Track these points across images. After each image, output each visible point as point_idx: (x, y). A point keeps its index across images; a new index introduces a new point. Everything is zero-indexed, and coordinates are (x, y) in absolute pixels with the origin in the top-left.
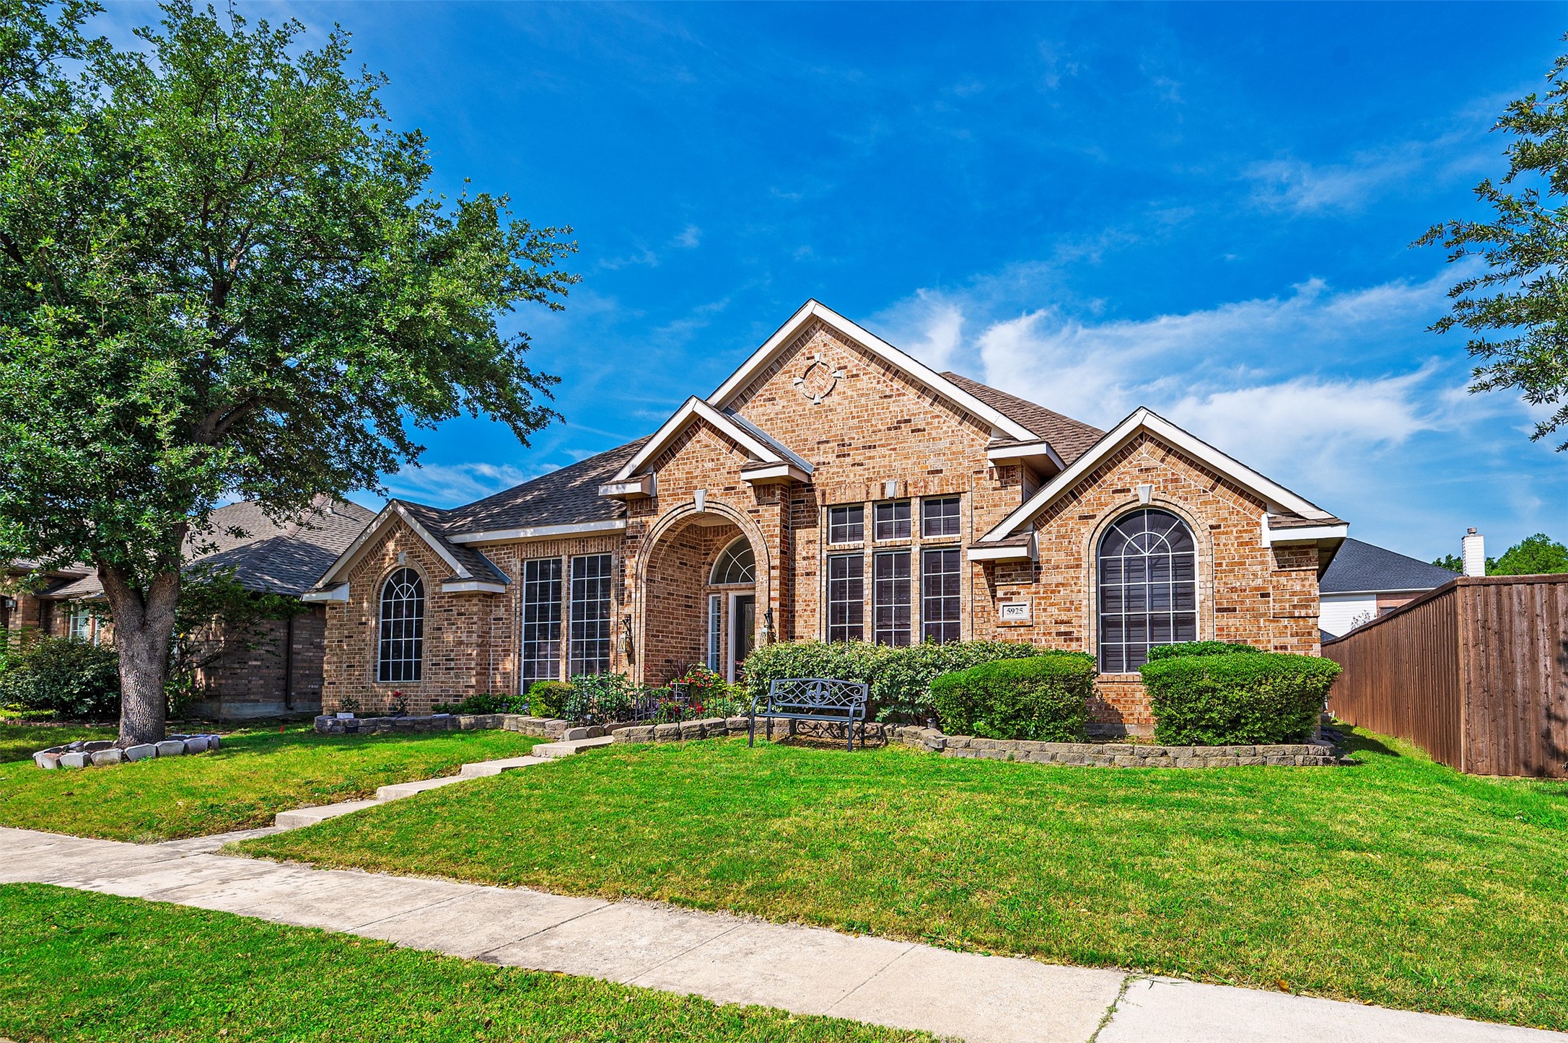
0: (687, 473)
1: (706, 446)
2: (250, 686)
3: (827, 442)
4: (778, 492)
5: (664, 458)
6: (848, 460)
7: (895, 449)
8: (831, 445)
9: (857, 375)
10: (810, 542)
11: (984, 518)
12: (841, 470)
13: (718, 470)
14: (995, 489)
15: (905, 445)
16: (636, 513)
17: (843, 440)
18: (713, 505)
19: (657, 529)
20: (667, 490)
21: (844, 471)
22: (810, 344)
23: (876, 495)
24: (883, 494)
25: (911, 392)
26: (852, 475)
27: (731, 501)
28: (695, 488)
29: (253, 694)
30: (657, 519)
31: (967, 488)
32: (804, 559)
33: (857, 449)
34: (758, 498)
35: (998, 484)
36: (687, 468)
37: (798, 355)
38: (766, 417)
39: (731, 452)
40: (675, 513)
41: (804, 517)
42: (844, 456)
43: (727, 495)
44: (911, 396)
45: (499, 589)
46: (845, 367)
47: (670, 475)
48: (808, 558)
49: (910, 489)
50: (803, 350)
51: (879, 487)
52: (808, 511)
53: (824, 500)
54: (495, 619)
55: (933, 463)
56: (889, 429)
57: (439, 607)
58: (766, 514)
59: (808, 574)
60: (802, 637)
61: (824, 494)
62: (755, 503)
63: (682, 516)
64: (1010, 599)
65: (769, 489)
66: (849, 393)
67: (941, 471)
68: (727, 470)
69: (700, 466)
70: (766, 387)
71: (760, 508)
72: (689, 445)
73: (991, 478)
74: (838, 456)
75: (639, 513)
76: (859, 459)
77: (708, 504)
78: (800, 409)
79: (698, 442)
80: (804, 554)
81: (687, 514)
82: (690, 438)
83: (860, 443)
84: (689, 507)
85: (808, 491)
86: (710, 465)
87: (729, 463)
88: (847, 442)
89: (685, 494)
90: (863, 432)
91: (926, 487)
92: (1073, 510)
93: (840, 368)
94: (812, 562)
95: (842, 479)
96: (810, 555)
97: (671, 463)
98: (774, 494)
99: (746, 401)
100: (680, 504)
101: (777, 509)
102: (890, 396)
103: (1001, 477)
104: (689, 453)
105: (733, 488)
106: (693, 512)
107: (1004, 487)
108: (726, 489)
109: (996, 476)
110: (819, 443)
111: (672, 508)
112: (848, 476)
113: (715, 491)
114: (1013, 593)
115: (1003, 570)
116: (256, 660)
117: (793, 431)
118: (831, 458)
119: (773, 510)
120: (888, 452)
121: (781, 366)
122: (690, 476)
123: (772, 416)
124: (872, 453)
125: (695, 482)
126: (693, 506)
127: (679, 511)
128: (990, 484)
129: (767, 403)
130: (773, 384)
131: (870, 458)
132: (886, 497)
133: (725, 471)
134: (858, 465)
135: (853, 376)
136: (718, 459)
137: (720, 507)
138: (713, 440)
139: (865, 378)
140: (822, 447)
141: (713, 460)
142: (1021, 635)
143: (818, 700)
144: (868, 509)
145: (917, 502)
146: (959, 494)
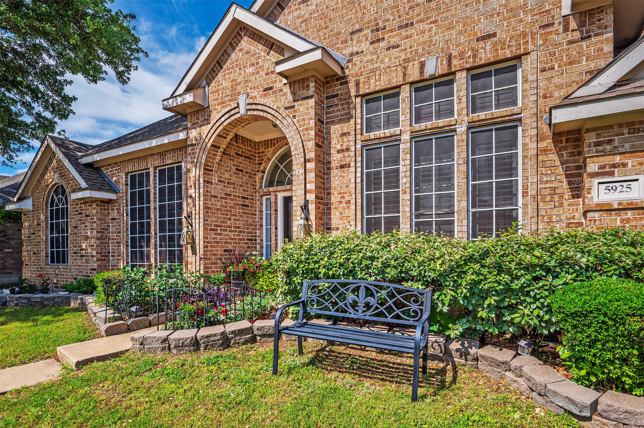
0: (232, 81)
1: (248, 53)
2: (6, 264)
3: (360, 30)
4: (312, 85)
5: (214, 71)
6: (382, 44)
7: (435, 22)
8: (365, 32)
10: (344, 134)
11: (556, 80)
12: (375, 57)
13: (258, 73)
14: (570, 42)
15: (449, 13)
16: (194, 125)
17: (377, 24)
18: (254, 107)
19: (210, 135)
20: (216, 99)
21: (378, 57)
23: (414, 75)
24: (422, 72)
26: (387, 60)
27: (269, 101)
28: (239, 94)
29: (8, 269)
30: (209, 127)
31: (530, 47)
32: (339, 152)
33: (392, 31)
34: (294, 93)
35: (577, 35)
36: (232, 76)
38: (300, 20)
39: (268, 54)
40: (223, 119)
41: (338, 110)
42: (378, 41)
43: (265, 95)
45: (113, 196)
47: (218, 85)
48: (342, 151)
49: (455, 62)
51: (417, 66)
52: (342, 105)
53: (358, 90)
54: (112, 219)
55: (484, 27)
57: (76, 211)
58: (302, 109)
59: (342, 167)
60: (338, 229)
61: (357, 84)
62: (290, 98)
63: (229, 121)
64: (612, 174)
65: (303, 83)
67: (494, 35)
68: (265, 71)
69: (243, 72)
71: (296, 104)
72: (233, 56)
73: (566, 29)
74: (372, 43)
75: (197, 123)
76: (395, 40)
77: (249, 107)
79: (241, 50)
80: (339, 147)
81: (233, 118)
82: (234, 49)
83: (396, 23)
84: (233, 112)
85: (341, 84)
86: (250, 70)
87: (266, 65)
88: (381, 25)
89: (231, 100)
90: (398, 11)
91: (475, 56)
94: (346, 154)
95: (376, 65)
96: (344, 147)
97: (219, 74)
98: (308, 86)
99: (283, 9)
100: (226, 110)
101: (312, 102)
103: (581, 25)
105: (271, 88)
106: (238, 116)
108: (265, 90)
109: (573, 25)
110: (352, 33)
111: (220, 115)
112: (382, 62)
113: (255, 94)
114: (614, 166)
115: (598, 135)
116: (9, 248)
117: (327, 27)
118: (365, 46)
119: (308, 103)
120: (427, 27)
122: (235, 83)
123: (307, 16)
124: (410, 31)
125: (239, 88)
126: (237, 110)
127: (226, 116)
128: (562, 38)
129: (302, 6)
131: (407, 37)
132: (426, 75)
133: (263, 73)
134: (394, 47)
136: (257, 63)
137: (260, 107)
138: (253, 45)
140: (355, 37)
141: (253, 65)
142: (628, 220)
143: (361, 309)
144: (405, 93)
145: (461, 78)
146: (519, 57)
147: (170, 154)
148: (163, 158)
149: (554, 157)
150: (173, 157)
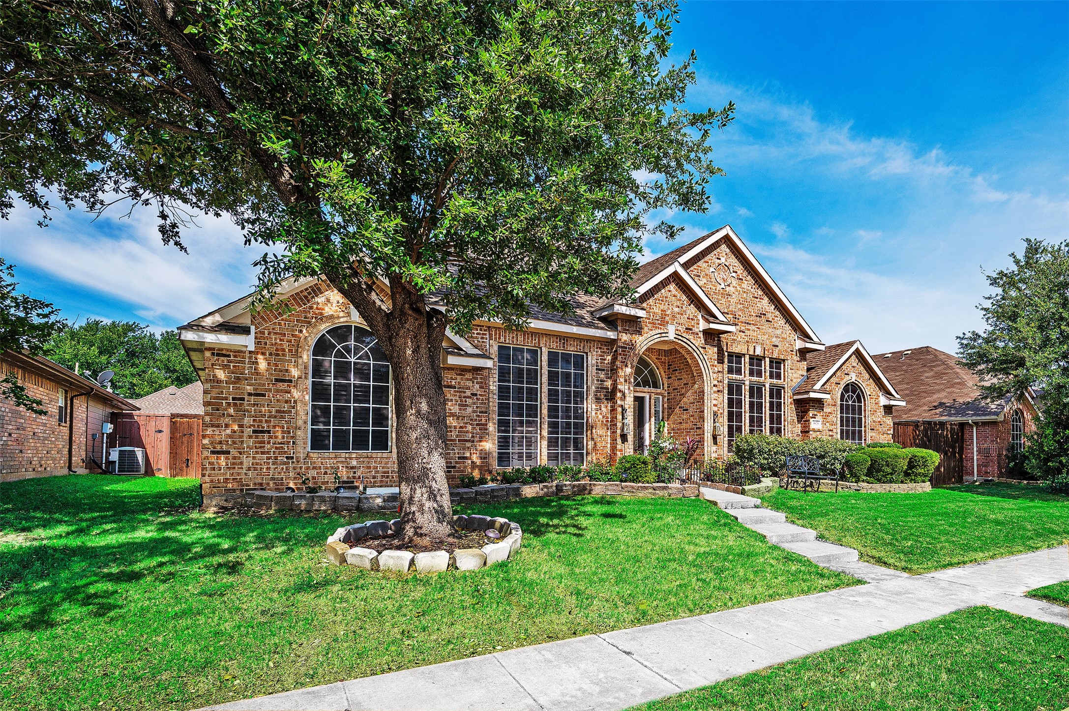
0: (662, 310)
1: (674, 296)
4: (716, 339)
5: (647, 296)
6: (737, 327)
7: (759, 328)
9: (742, 280)
10: (719, 372)
11: (794, 375)
13: (682, 314)
14: (798, 361)
15: (763, 327)
16: (625, 330)
17: (735, 315)
18: (680, 338)
19: (642, 345)
21: (735, 334)
22: (718, 250)
23: (751, 353)
24: (754, 352)
25: (766, 299)
26: (739, 337)
27: (691, 337)
28: (668, 323)
30: (641, 338)
31: (787, 358)
33: (742, 323)
34: (705, 340)
35: (799, 359)
36: (662, 307)
37: (712, 254)
39: (689, 305)
40: (655, 337)
42: (736, 325)
43: (687, 332)
44: (766, 301)
46: (736, 272)
47: (651, 308)
49: (766, 352)
50: (715, 252)
51: (752, 348)
53: (727, 349)
55: (775, 341)
56: (757, 316)
58: (709, 351)
61: (727, 345)
62: (703, 342)
63: (659, 340)
64: (815, 418)
65: (711, 335)
66: (739, 289)
67: (778, 346)
69: (670, 308)
70: (695, 267)
71: (707, 346)
72: (663, 291)
73: (796, 356)
75: (628, 330)
76: (743, 328)
77: (677, 336)
78: (714, 288)
79: (670, 291)
81: (662, 339)
82: (664, 287)
83: (743, 319)
84: (664, 335)
86: (677, 310)
87: (688, 312)
88: (737, 316)
89: (661, 325)
90: (745, 313)
91: (772, 353)
92: (834, 380)
93: (734, 272)
95: (735, 338)
97: (651, 300)
98: (714, 340)
99: (690, 269)
100: (660, 331)
101: (715, 350)
102: (757, 298)
103: (800, 356)
104: (663, 297)
105: (691, 329)
106: (666, 339)
107: (800, 361)
108: (687, 328)
109: (798, 355)
111: (653, 333)
113: (680, 328)
114: (815, 415)
115: (812, 404)
120: (756, 329)
121: (704, 257)
122: (664, 313)
124: (749, 327)
125: (667, 318)
126: (667, 335)
127: (658, 336)
128: (795, 358)
130: (698, 266)
131: (748, 330)
132: (756, 354)
133: (686, 316)
134: (742, 332)
135: (740, 279)
136: (682, 307)
137: (685, 340)
138: (679, 293)
139: (746, 282)
141: (679, 307)
142: (818, 435)
144: (747, 359)
145: (767, 360)
146: (784, 360)
147: (574, 341)
148: (564, 343)
149: (793, 407)
150: (577, 345)
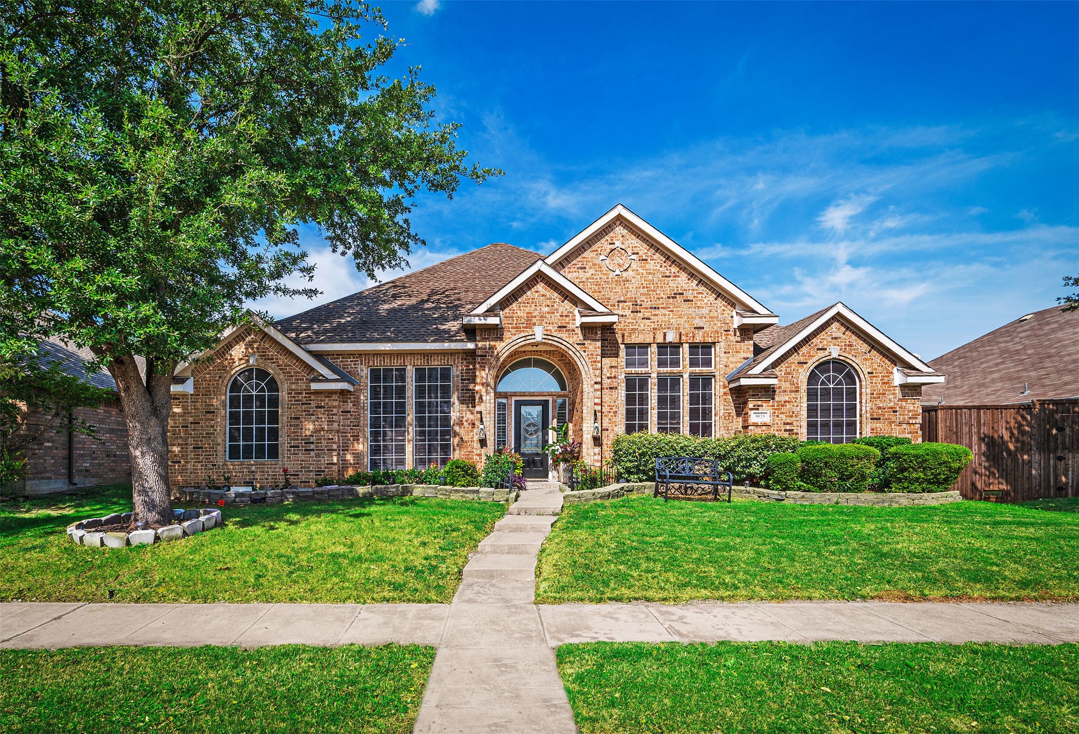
0: (527, 313)
1: (543, 296)
2: (45, 465)
3: (625, 302)
4: (599, 332)
5: (509, 301)
6: (639, 314)
7: (672, 311)
8: (627, 304)
9: (646, 260)
10: (613, 367)
11: (730, 359)
12: (635, 321)
13: (553, 313)
14: (737, 342)
15: (679, 309)
16: (485, 338)
17: (636, 301)
18: (550, 337)
19: (503, 351)
20: (511, 324)
21: (636, 322)
22: (612, 234)
23: (660, 339)
24: (665, 339)
25: (684, 276)
26: (642, 325)
27: (564, 335)
28: (535, 324)
29: (47, 472)
30: (503, 344)
31: (720, 340)
32: (608, 378)
33: (646, 308)
34: (584, 335)
35: (739, 339)
36: (527, 310)
37: (603, 241)
38: (579, 280)
39: (563, 302)
40: (519, 341)
41: (608, 350)
42: (637, 312)
43: (560, 331)
44: (684, 278)
45: (351, 388)
46: (638, 253)
47: (513, 313)
48: (611, 378)
49: (683, 337)
50: (607, 238)
51: (662, 335)
52: (611, 347)
53: (623, 340)
54: (342, 412)
55: (698, 322)
56: (669, 298)
57: (297, 401)
58: (591, 347)
59: (611, 388)
60: (607, 430)
61: (623, 336)
62: (582, 338)
63: (524, 343)
64: (758, 409)
65: (592, 330)
66: (641, 271)
67: (703, 328)
68: (560, 314)
69: (538, 309)
70: (579, 259)
71: (585, 342)
72: (529, 293)
73: (735, 335)
74: (632, 312)
75: (487, 338)
76: (647, 315)
77: (546, 337)
78: (605, 277)
79: (537, 292)
80: (608, 375)
81: (528, 342)
82: (530, 289)
83: (648, 305)
84: (530, 337)
85: (610, 333)
86: (547, 309)
87: (561, 309)
88: (639, 303)
89: (525, 328)
90: (650, 298)
91: (693, 337)
92: (795, 358)
93: (633, 254)
94: (614, 380)
95: (635, 327)
96: (613, 376)
97: (514, 305)
98: (596, 333)
99: (564, 267)
100: (523, 334)
101: (599, 344)
102: (669, 277)
103: (741, 335)
104: (529, 299)
105: (565, 327)
106: (533, 341)
107: (743, 341)
108: (559, 327)
109: (738, 334)
110: (618, 302)
111: (517, 337)
112: (639, 325)
113: (550, 327)
114: (759, 406)
115: (753, 392)
116: (48, 442)
117: (600, 292)
118: (628, 312)
119: (596, 344)
120: (667, 313)
121: (591, 246)
122: (530, 317)
123: (584, 279)
124: (657, 312)
125: (534, 320)
126: (533, 337)
127: (522, 339)
128: (732, 338)
129: (580, 270)
130: (584, 258)
131: (655, 315)
132: (667, 341)
133: (558, 315)
134: (647, 319)
135: (643, 260)
136: (553, 306)
137: (557, 339)
138: (549, 291)
139: (652, 262)
140: (621, 304)
141: (548, 306)
142: (763, 431)
143: (687, 471)
144: (654, 348)
145: (686, 346)
146: (714, 343)
147: (438, 356)
148: (428, 359)
149: (729, 397)
150: (441, 359)
